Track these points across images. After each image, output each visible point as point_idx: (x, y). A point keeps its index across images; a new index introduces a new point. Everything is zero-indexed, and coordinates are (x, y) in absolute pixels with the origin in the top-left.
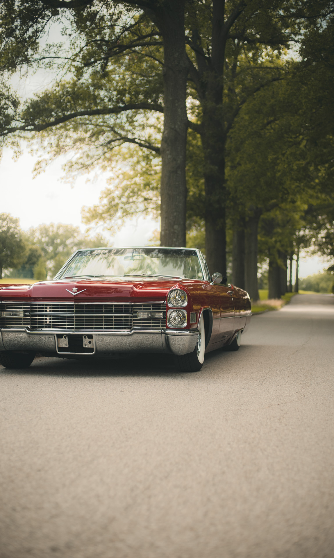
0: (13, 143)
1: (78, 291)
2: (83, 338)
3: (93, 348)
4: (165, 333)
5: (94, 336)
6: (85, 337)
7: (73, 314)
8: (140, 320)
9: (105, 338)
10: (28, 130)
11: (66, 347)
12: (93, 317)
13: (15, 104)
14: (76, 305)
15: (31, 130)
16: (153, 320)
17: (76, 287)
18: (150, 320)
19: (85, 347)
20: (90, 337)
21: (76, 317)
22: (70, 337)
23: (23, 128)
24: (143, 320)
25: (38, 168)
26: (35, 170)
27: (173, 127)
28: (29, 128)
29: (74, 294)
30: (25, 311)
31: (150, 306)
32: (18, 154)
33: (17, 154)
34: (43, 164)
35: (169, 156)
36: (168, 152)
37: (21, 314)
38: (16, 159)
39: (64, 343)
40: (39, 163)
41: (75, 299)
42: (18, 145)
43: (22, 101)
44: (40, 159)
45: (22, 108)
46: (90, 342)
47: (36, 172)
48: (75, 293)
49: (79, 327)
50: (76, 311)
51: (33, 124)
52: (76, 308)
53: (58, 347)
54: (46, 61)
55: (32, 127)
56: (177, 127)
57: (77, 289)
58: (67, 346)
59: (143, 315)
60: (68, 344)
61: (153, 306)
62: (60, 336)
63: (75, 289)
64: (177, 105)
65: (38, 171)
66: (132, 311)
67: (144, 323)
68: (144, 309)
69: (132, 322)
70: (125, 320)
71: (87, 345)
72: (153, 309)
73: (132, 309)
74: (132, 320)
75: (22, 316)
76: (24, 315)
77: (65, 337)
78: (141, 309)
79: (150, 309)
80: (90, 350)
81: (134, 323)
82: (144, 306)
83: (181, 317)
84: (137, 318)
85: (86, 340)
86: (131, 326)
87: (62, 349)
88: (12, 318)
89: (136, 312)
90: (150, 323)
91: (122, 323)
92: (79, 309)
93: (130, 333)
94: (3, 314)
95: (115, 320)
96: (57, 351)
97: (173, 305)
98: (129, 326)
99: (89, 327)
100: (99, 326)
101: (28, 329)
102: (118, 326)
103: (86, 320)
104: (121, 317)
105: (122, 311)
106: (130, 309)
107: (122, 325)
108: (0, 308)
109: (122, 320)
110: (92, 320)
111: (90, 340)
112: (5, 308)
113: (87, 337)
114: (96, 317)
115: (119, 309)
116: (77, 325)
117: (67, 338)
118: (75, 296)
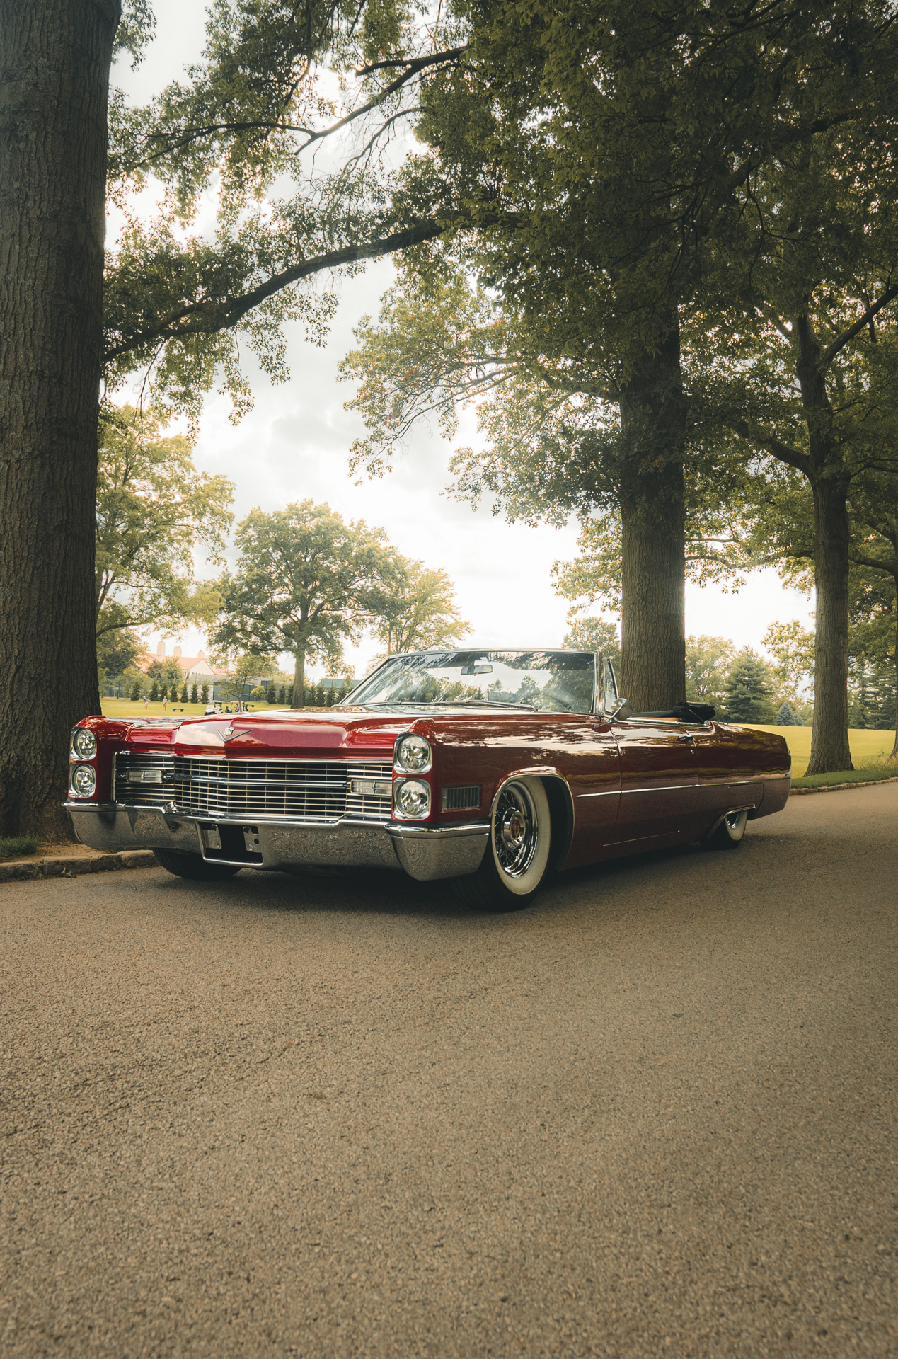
2: (245, 833)
3: (260, 855)
5: (260, 829)
6: (247, 831)
8: (360, 798)
9: (284, 833)
11: (217, 847)
12: (263, 788)
14: (230, 763)
16: (383, 800)
18: (377, 799)
19: (248, 850)
20: (254, 829)
21: (232, 787)
22: (225, 829)
24: (367, 798)
29: (224, 740)
30: (164, 773)
31: (379, 769)
37: (159, 778)
39: (215, 841)
41: (227, 749)
46: (257, 841)
48: (228, 737)
49: (236, 807)
50: (232, 776)
52: (232, 770)
53: (204, 847)
58: (220, 847)
59: (363, 787)
60: (220, 842)
61: (384, 769)
62: (206, 826)
66: (344, 779)
67: (366, 804)
68: (367, 774)
69: (344, 802)
70: (330, 796)
71: (251, 848)
72: (384, 775)
73: (345, 773)
74: (344, 796)
75: (159, 780)
76: (163, 779)
77: (214, 828)
78: (361, 774)
79: (378, 775)
80: (256, 857)
81: (349, 803)
82: (367, 768)
83: (421, 796)
84: (352, 794)
85: (249, 837)
86: (343, 809)
87: (211, 853)
88: (148, 785)
89: (349, 779)
90: (377, 805)
91: (323, 802)
92: (237, 771)
93: (334, 825)
94: (134, 776)
95: (310, 796)
96: (203, 855)
97: (404, 767)
98: (339, 810)
99: (256, 808)
100: (275, 808)
101: (168, 806)
102: (316, 810)
103: (251, 793)
104: (322, 790)
105: (323, 778)
106: (340, 774)
107: (323, 808)
108: (125, 765)
109: (323, 796)
110: (263, 794)
111: (255, 837)
112: (137, 765)
113: (250, 831)
114: (270, 788)
115: (317, 773)
116: (232, 805)
117: (218, 830)
118: (226, 743)
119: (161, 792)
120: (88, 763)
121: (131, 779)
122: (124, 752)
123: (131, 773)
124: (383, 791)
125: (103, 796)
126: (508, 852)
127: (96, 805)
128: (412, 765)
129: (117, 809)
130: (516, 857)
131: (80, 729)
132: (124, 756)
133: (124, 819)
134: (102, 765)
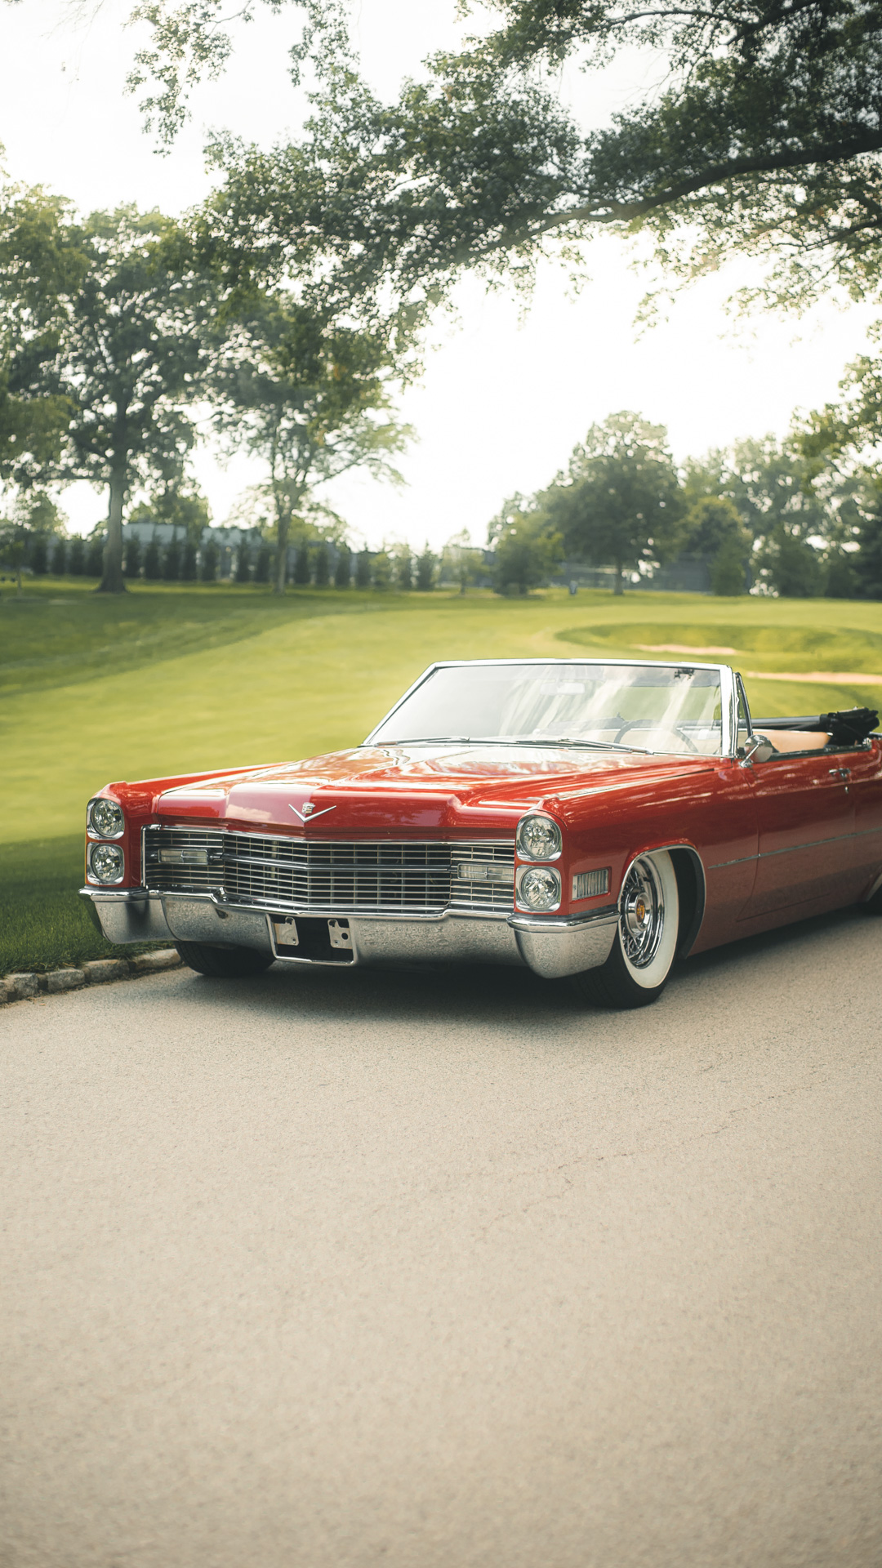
0: (565, 253)
1: (314, 811)
2: (330, 927)
3: (351, 951)
4: (511, 926)
5: (351, 923)
6: (333, 924)
7: (304, 866)
8: (467, 884)
9: (378, 927)
10: (598, 218)
11: (293, 943)
12: (352, 874)
13: (564, 143)
14: (311, 846)
15: (607, 219)
17: (313, 799)
18: (489, 886)
19: (334, 945)
20: (344, 923)
21: (313, 873)
22: (303, 924)
23: (583, 214)
24: (473, 884)
25: (647, 313)
26: (640, 318)
28: (601, 211)
29: (305, 819)
30: (211, 852)
31: (490, 851)
32: (580, 281)
33: (578, 282)
34: (661, 301)
37: (203, 859)
39: (288, 934)
40: (649, 298)
41: (309, 829)
42: (579, 258)
43: (583, 135)
44: (652, 288)
45: (582, 154)
46: (345, 936)
47: (642, 325)
48: (307, 815)
49: (319, 897)
50: (312, 861)
51: (613, 203)
52: (312, 853)
53: (276, 943)
54: (644, 22)
55: (610, 210)
57: (312, 805)
58: (297, 943)
59: (472, 871)
60: (297, 938)
61: (496, 851)
62: (278, 919)
63: (308, 806)
65: (651, 319)
66: (448, 862)
67: (475, 892)
68: (475, 857)
69: (447, 889)
70: (430, 882)
71: (340, 944)
72: (496, 858)
73: (448, 855)
74: (448, 882)
75: (205, 862)
76: (209, 860)
77: (290, 921)
78: (469, 856)
79: (490, 858)
80: (346, 954)
81: (454, 890)
82: (474, 850)
83: (549, 883)
84: (458, 880)
85: (335, 932)
86: (447, 896)
87: (284, 949)
88: (187, 867)
89: (456, 863)
90: (489, 892)
91: (423, 889)
92: (319, 855)
93: (440, 917)
94: (167, 856)
95: (407, 882)
96: (274, 952)
97: (529, 853)
98: (441, 898)
99: (343, 897)
100: (367, 897)
101: (217, 894)
102: (414, 898)
103: (336, 881)
104: (422, 875)
105: (423, 862)
106: (443, 856)
107: (423, 896)
108: (156, 842)
109: (423, 882)
110: (352, 881)
111: (344, 930)
112: (169, 842)
113: (337, 923)
114: (360, 874)
115: (415, 855)
116: (313, 894)
117: (294, 922)
118: (306, 823)
119: (206, 875)
120: (112, 843)
121: (164, 859)
122: (153, 826)
123: (164, 852)
124: (494, 878)
125: (131, 883)
126: (631, 938)
127: (126, 893)
128: (537, 849)
129: (148, 897)
130: (638, 941)
131: (98, 801)
132: (153, 830)
133: (156, 906)
134: (129, 844)
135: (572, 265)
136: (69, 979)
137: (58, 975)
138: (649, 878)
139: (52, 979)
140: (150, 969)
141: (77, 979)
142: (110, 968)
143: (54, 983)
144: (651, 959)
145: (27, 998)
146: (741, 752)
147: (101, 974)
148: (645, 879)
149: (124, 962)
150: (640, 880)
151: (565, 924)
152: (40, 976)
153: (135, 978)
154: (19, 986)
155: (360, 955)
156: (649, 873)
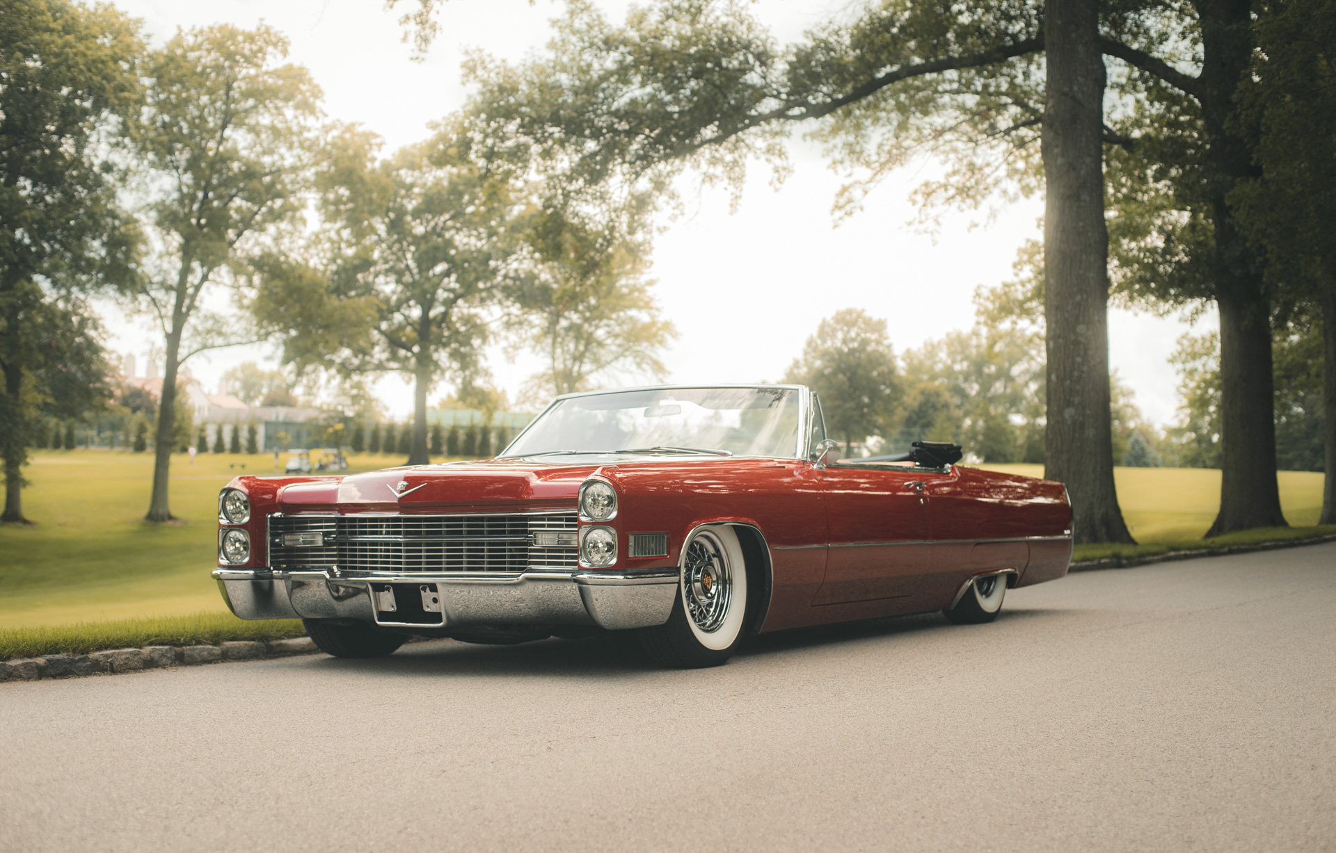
0: (769, 150)
1: (407, 488)
2: (422, 592)
3: (439, 614)
4: (576, 581)
5: (439, 587)
6: (424, 589)
7: (400, 539)
8: (543, 550)
9: (463, 591)
10: (794, 117)
11: (392, 609)
12: (440, 544)
13: (764, 58)
14: (405, 519)
15: (801, 117)
16: (568, 551)
17: (406, 479)
18: (561, 551)
19: (428, 610)
20: (433, 588)
21: (407, 544)
22: (399, 589)
23: (781, 114)
24: (549, 551)
25: (844, 203)
26: (838, 207)
27: (1066, 89)
28: (796, 111)
29: (399, 496)
30: (326, 534)
31: (561, 520)
32: (783, 173)
33: (781, 173)
34: (857, 193)
35: (1060, 161)
36: (1056, 151)
37: (319, 541)
38: (778, 185)
39: (388, 601)
40: (845, 189)
41: (403, 504)
42: (781, 154)
43: (779, 48)
44: (847, 182)
45: (780, 68)
46: (435, 600)
47: (838, 214)
48: (402, 492)
49: (413, 566)
50: (407, 533)
51: (804, 103)
52: (407, 526)
53: (377, 610)
55: (803, 110)
56: (1075, 88)
57: (406, 483)
58: (394, 609)
59: (545, 539)
60: (395, 604)
61: (567, 520)
62: (379, 587)
63: (402, 485)
64: (1073, 36)
65: (848, 208)
66: (526, 532)
67: (550, 557)
68: (549, 526)
69: (526, 556)
70: (510, 550)
71: (429, 607)
72: (567, 526)
73: (526, 525)
74: (526, 550)
75: (320, 543)
76: (324, 542)
77: (388, 589)
78: (543, 526)
79: (561, 526)
80: (437, 616)
81: (532, 556)
82: (549, 520)
83: (608, 544)
84: (534, 547)
85: (427, 596)
86: (526, 563)
87: (384, 616)
88: (306, 549)
89: (531, 532)
90: (561, 557)
91: (504, 557)
92: (412, 527)
93: (515, 580)
94: (288, 540)
95: (490, 551)
96: (376, 618)
97: (589, 515)
98: (521, 564)
99: (434, 566)
100: (455, 566)
101: (331, 571)
102: (497, 565)
103: (428, 551)
104: (503, 544)
105: (503, 532)
106: (521, 526)
107: (504, 563)
108: (281, 529)
109: (504, 550)
110: (441, 551)
111: (434, 595)
112: (292, 528)
113: (428, 590)
114: (448, 544)
115: (497, 526)
116: (407, 563)
117: (391, 590)
118: (400, 499)
119: (322, 556)
120: (240, 527)
121: (287, 543)
122: (277, 514)
123: (287, 537)
124: (567, 542)
125: (257, 562)
126: (700, 606)
127: (251, 572)
128: (597, 512)
129: (272, 577)
130: (708, 611)
131: (229, 490)
132: (277, 518)
133: (280, 587)
134: (255, 529)
135: (777, 161)
136: (206, 653)
137: (194, 650)
138: (718, 554)
139: (189, 652)
140: (287, 652)
141: (214, 655)
142: (247, 648)
143: (190, 656)
144: (720, 626)
145: (164, 667)
146: (814, 457)
147: (238, 653)
148: (714, 556)
149: (262, 645)
150: (709, 556)
151: (621, 577)
152: (177, 649)
153: (271, 658)
154: (156, 655)
155: (448, 618)
156: (717, 550)
